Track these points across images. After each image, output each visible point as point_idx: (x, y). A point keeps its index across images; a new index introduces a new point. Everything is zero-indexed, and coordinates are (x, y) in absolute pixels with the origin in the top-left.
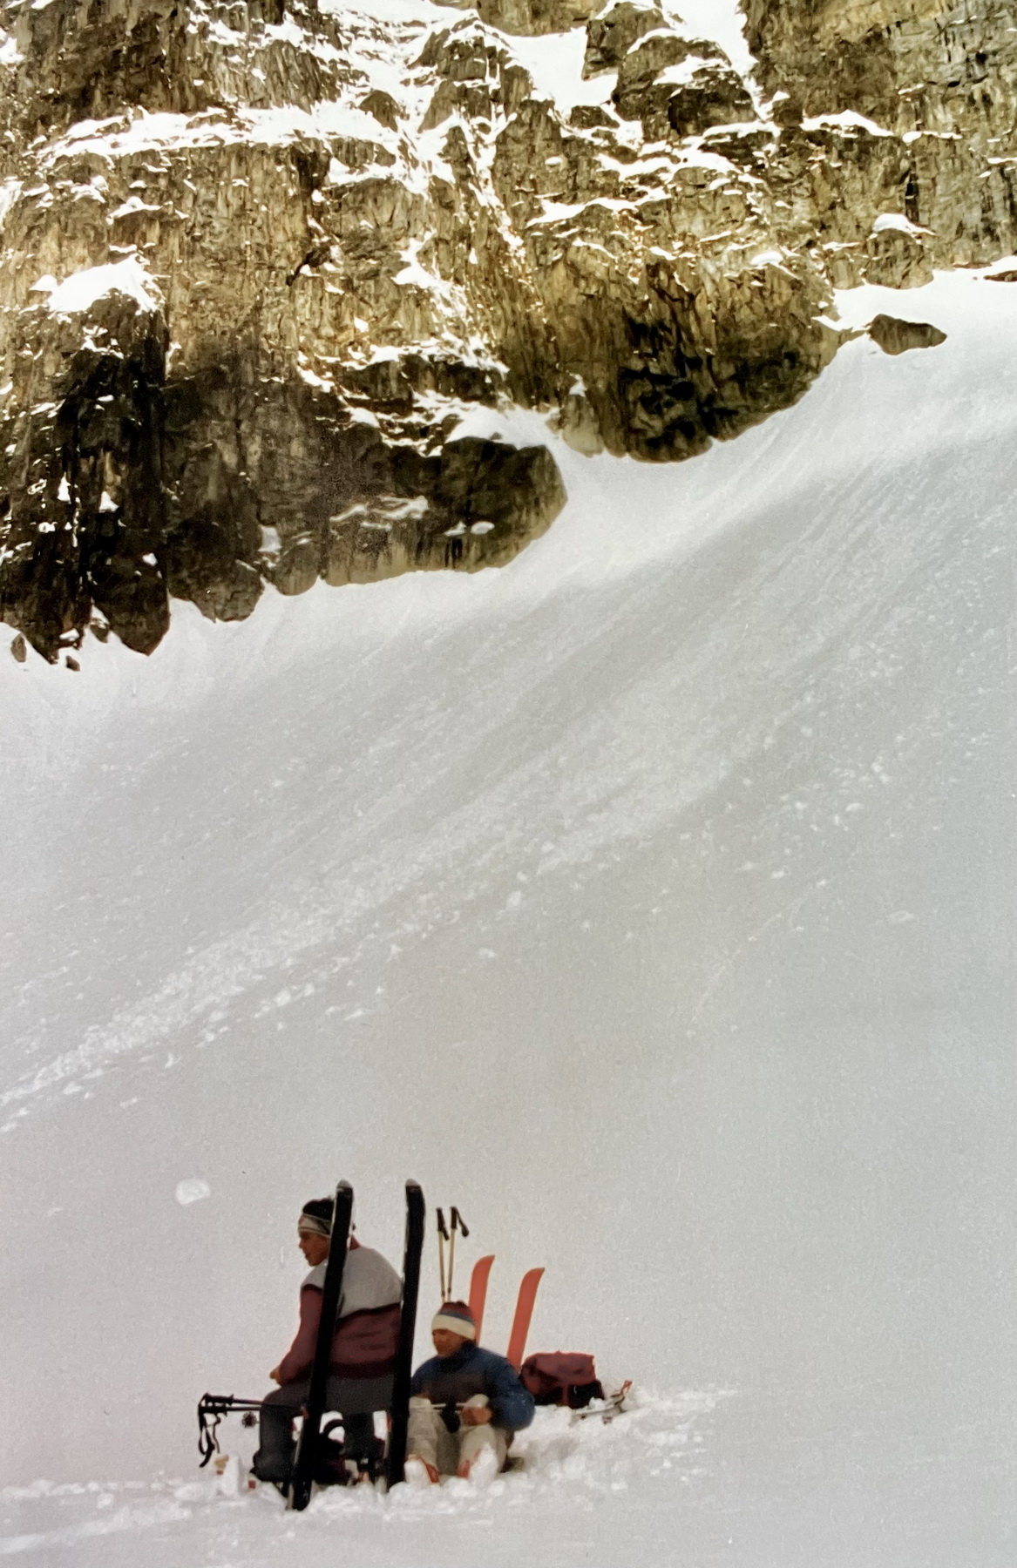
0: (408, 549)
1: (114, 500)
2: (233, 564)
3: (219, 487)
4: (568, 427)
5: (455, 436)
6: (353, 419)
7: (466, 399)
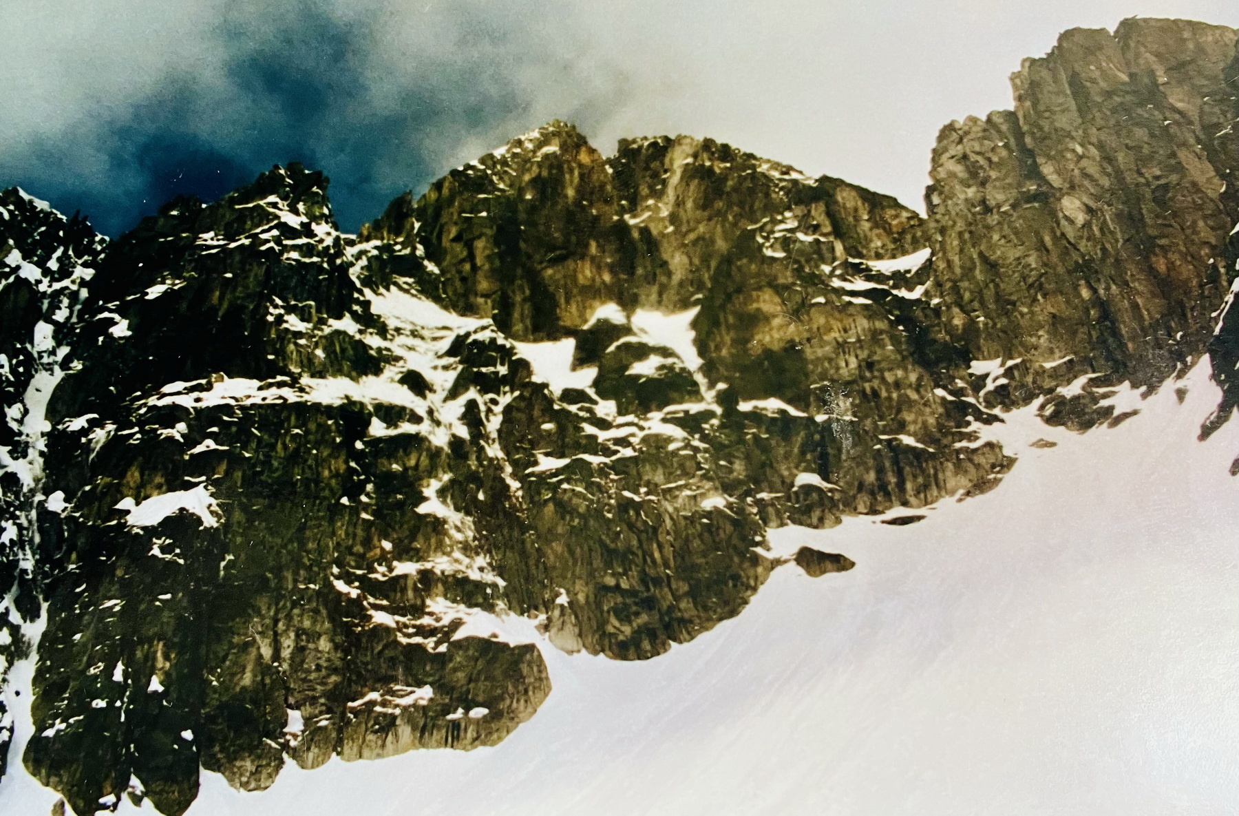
0: (414, 729)
1: (162, 683)
2: (261, 742)
3: (255, 676)
4: (554, 630)
5: (458, 635)
6: (373, 620)
7: (470, 606)
